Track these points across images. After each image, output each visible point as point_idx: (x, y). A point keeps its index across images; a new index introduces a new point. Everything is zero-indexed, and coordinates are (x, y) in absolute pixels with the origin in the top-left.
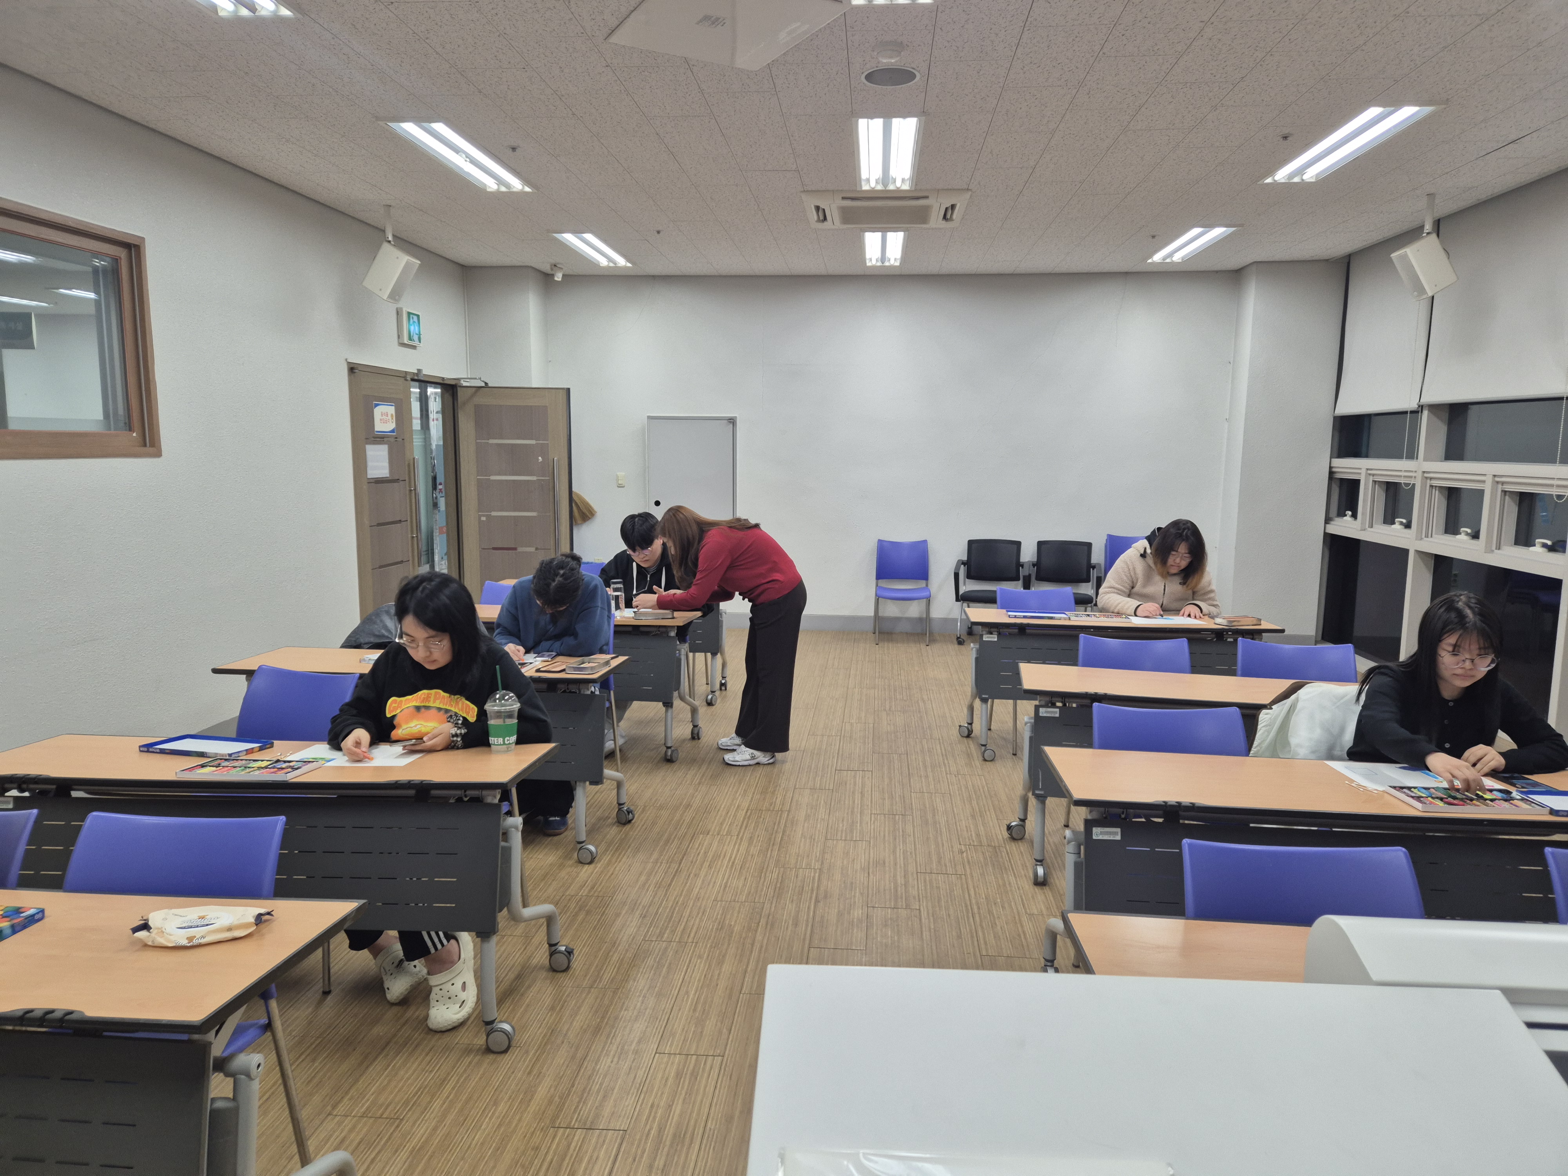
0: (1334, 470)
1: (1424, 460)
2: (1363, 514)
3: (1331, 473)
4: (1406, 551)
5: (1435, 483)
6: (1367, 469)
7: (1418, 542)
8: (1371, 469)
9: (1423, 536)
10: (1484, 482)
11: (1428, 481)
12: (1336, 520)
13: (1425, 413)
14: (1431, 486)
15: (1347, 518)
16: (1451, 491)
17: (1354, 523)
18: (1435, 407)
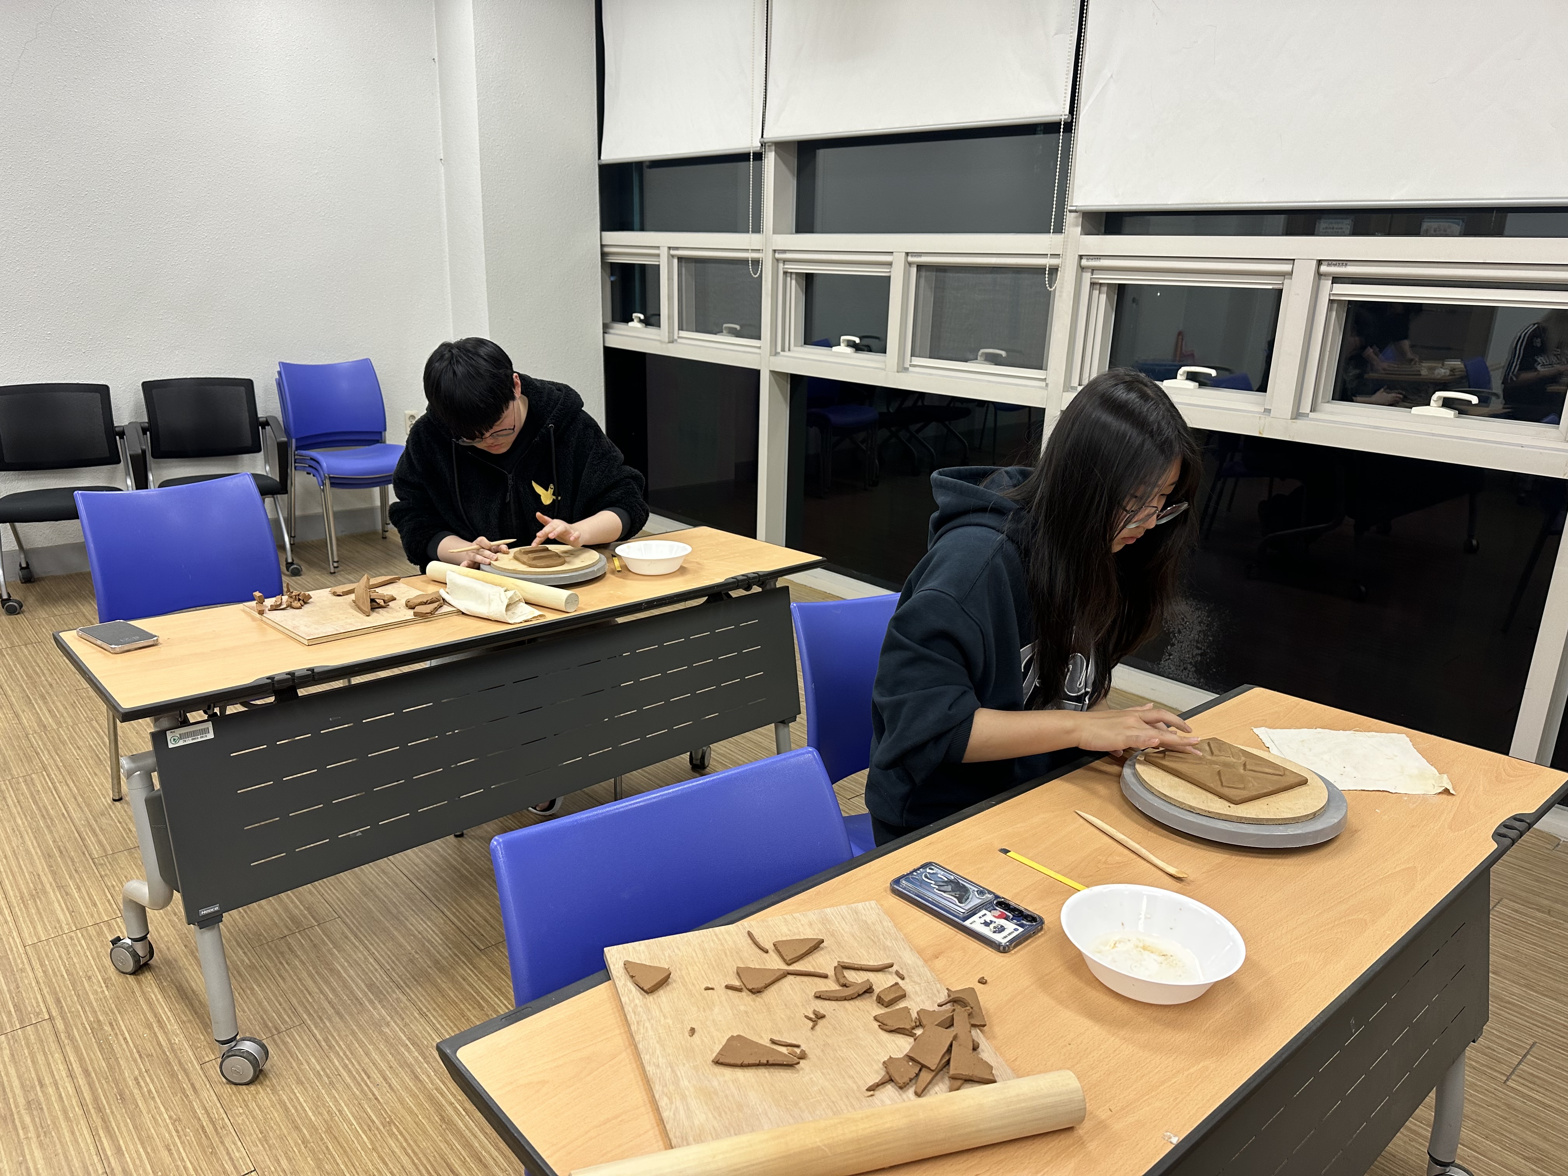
0: (606, 250)
1: (774, 233)
2: (670, 317)
3: (604, 255)
4: (758, 372)
5: (793, 267)
6: (669, 248)
7: (773, 358)
8: (677, 248)
9: (779, 350)
10: (890, 264)
11: (781, 265)
12: (619, 328)
13: (770, 159)
14: (785, 273)
15: (635, 324)
16: (809, 279)
17: (651, 332)
18: (781, 146)
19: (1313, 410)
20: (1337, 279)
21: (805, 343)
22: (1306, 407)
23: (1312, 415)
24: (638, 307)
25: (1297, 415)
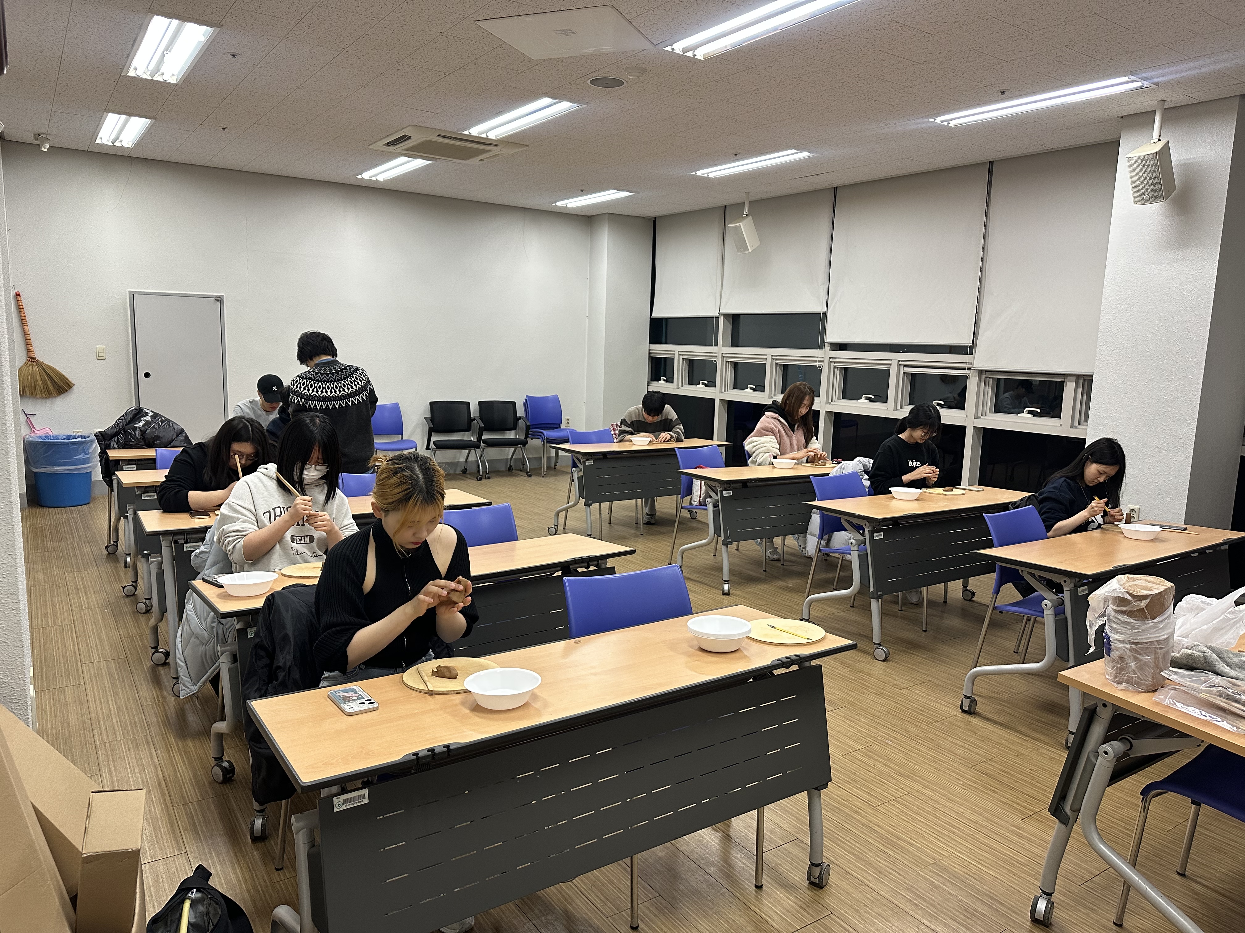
0: (651, 351)
1: (722, 347)
2: (678, 379)
3: (650, 353)
4: (714, 400)
5: (729, 360)
6: (679, 351)
7: (721, 394)
8: (682, 352)
9: (723, 391)
10: (766, 359)
11: (725, 358)
12: (654, 383)
13: (722, 319)
14: (726, 362)
15: (662, 382)
16: (736, 364)
17: (669, 385)
18: (726, 316)
19: (901, 408)
20: (905, 366)
21: (734, 388)
22: (899, 407)
23: (901, 410)
24: (662, 374)
25: (896, 410)
